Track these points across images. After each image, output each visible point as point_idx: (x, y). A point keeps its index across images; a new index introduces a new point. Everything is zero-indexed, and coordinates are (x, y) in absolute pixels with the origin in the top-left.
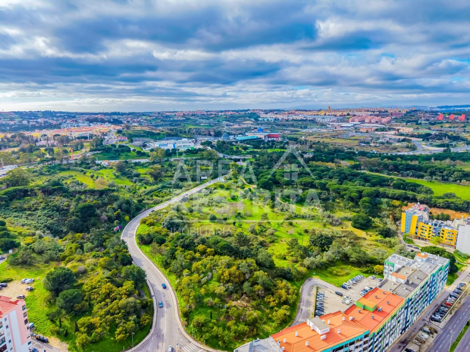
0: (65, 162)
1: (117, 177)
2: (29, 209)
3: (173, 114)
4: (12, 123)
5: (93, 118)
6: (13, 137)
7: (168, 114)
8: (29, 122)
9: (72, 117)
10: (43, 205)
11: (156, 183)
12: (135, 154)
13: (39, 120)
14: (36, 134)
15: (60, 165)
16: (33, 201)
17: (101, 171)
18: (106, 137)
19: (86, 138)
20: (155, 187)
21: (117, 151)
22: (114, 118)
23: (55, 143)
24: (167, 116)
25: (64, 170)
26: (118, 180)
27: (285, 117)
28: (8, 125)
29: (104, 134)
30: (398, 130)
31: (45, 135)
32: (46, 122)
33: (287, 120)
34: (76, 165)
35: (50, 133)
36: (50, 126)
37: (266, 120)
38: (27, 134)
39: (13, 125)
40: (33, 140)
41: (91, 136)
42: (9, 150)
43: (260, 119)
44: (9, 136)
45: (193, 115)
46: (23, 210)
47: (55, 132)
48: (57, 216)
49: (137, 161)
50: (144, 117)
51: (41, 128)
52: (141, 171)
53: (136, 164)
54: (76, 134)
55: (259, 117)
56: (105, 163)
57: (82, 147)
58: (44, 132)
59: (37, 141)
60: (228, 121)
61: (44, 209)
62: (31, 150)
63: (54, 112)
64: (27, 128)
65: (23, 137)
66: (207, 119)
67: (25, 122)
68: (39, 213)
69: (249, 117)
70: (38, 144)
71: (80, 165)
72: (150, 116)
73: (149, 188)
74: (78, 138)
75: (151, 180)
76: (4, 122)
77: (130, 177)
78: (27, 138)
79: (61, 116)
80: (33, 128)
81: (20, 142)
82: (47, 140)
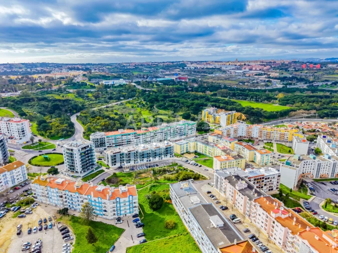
0: (49, 90)
1: (76, 97)
2: (31, 106)
3: (128, 64)
4: (20, 70)
5: (72, 67)
6: (22, 78)
7: (125, 64)
8: (31, 70)
9: (59, 66)
10: (37, 104)
11: (96, 100)
12: (89, 87)
13: (38, 69)
14: (35, 76)
15: (47, 91)
16: (33, 103)
17: (68, 94)
18: (75, 78)
19: (63, 78)
20: (95, 102)
21: (79, 85)
22: (86, 68)
23: (46, 81)
24: (124, 66)
25: (49, 93)
26: (76, 99)
27: (202, 66)
28: (19, 72)
29: (75, 76)
30: (269, 75)
31: (40, 77)
32: (42, 70)
33: (203, 69)
34: (55, 91)
35: (43, 76)
36: (45, 72)
37: (189, 68)
38: (30, 76)
39: (21, 72)
40: (33, 79)
41: (67, 77)
42: (21, 85)
43: (185, 68)
44: (20, 77)
45: (141, 65)
46: (28, 106)
47: (46, 75)
48: (43, 109)
49: (89, 90)
50: (107, 67)
51: (38, 73)
52: (90, 95)
53: (88, 92)
54: (58, 76)
55: (186, 66)
56: (71, 91)
57: (61, 83)
58: (40, 75)
59: (35, 80)
60: (164, 69)
61: (37, 106)
62: (32, 84)
63: (48, 63)
64: (30, 73)
65: (28, 78)
66: (150, 68)
67: (29, 70)
68: (35, 107)
69: (179, 66)
70: (36, 81)
71: (58, 91)
72: (111, 66)
73: (91, 102)
74: (59, 78)
75: (93, 98)
76: (16, 70)
77: (83, 97)
78: (30, 78)
79: (52, 66)
80: (34, 73)
81: (26, 80)
82: (42, 79)
